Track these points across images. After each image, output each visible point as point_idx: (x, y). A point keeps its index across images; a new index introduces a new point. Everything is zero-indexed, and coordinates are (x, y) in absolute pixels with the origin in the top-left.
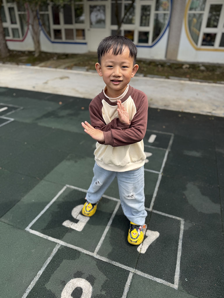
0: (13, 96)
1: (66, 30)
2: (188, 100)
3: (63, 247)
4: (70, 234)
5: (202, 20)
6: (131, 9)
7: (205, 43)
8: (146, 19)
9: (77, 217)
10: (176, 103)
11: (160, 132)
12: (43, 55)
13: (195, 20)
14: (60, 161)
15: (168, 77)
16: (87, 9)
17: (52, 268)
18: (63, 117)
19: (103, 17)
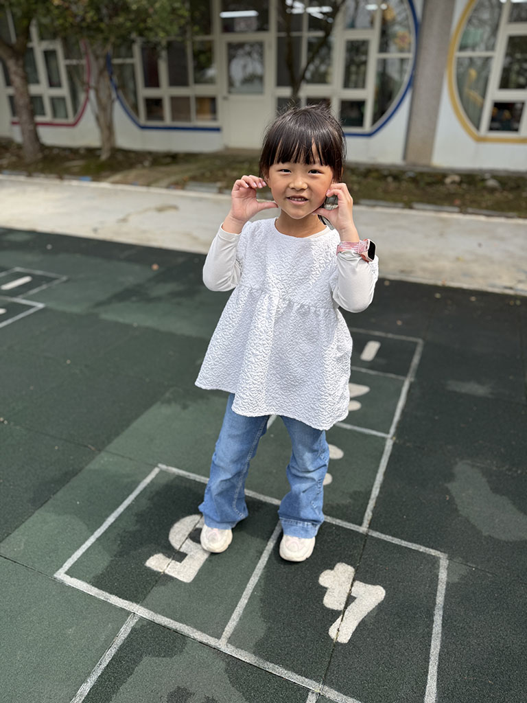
0: (46, 252)
1: (174, 99)
2: (458, 259)
3: (145, 623)
4: (163, 588)
5: (489, 72)
6: (324, 51)
7: (496, 125)
8: (357, 73)
9: (181, 547)
10: (429, 265)
11: (390, 336)
12: (120, 157)
13: (473, 73)
14: (147, 406)
15: (409, 206)
16: (220, 53)
17: (115, 678)
18: (159, 299)
19: (258, 69)
